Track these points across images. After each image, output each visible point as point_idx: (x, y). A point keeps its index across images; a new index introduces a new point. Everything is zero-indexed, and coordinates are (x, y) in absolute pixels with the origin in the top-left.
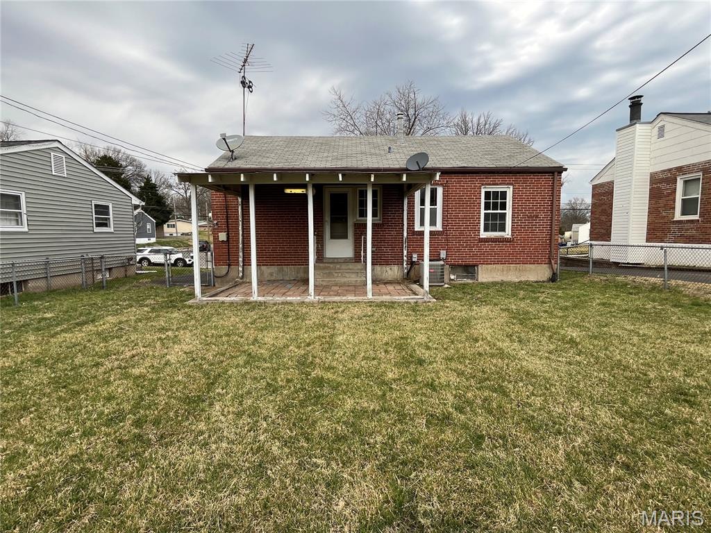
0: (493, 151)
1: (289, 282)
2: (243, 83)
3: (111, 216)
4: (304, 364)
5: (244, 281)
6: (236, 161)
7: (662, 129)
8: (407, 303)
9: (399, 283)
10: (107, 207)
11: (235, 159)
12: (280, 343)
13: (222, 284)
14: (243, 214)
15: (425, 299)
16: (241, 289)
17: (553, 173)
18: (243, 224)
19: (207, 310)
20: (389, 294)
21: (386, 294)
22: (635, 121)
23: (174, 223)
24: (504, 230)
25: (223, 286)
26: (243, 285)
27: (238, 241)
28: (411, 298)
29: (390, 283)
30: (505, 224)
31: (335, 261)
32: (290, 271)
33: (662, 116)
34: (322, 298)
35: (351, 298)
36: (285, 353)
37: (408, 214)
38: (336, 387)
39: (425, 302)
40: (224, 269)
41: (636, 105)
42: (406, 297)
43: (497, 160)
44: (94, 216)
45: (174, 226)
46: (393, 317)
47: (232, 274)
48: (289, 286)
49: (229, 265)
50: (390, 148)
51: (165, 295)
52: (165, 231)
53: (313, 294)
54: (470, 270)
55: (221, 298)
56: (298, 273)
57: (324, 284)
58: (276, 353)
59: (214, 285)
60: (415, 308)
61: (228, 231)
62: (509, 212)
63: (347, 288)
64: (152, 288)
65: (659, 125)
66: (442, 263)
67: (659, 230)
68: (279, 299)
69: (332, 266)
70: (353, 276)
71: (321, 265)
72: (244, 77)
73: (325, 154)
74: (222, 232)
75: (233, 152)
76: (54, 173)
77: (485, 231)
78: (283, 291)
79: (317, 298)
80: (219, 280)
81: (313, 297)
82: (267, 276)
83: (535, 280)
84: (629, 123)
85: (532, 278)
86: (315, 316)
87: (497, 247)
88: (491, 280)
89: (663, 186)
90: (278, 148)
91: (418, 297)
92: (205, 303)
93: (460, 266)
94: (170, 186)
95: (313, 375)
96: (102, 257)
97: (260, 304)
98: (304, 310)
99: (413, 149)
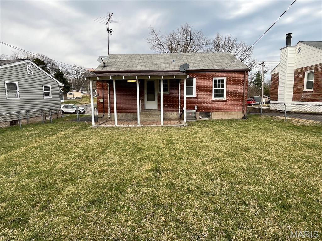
0: (220, 61)
1: (130, 120)
2: (108, 30)
3: (51, 91)
4: (134, 144)
5: (111, 119)
6: (106, 68)
7: (299, 49)
8: (177, 127)
9: (176, 120)
10: (49, 87)
11: (106, 66)
12: (127, 139)
13: (101, 121)
14: (110, 91)
15: (184, 125)
16: (110, 122)
17: (244, 71)
18: (110, 95)
19: (98, 130)
20: (171, 124)
21: (169, 124)
22: (288, 45)
23: (72, 92)
24: (223, 96)
25: (102, 121)
26: (110, 121)
27: (108, 102)
28: (178, 125)
29: (173, 120)
30: (223, 94)
31: (149, 111)
32: (130, 115)
33: (300, 43)
34: (143, 125)
35: (154, 125)
36: (128, 142)
37: (181, 90)
38: (144, 150)
39: (184, 127)
40: (102, 114)
41: (289, 38)
42: (176, 125)
43: (221, 65)
44: (44, 91)
45: (72, 94)
46: (169, 132)
47: (106, 116)
48: (130, 121)
49: (104, 113)
50: (174, 60)
51: (79, 125)
52: (67, 96)
53: (139, 124)
54: (208, 114)
55: (103, 126)
56: (133, 116)
57: (145, 120)
58: (125, 142)
59: (98, 121)
60: (179, 129)
61: (103, 98)
62: (225, 89)
63: (154, 122)
64: (72, 122)
65: (299, 47)
66: (195, 111)
67: (298, 96)
68: (126, 126)
69: (148, 113)
70: (157, 117)
71: (143, 112)
72: (108, 28)
73: (145, 64)
74: (101, 98)
75: (105, 63)
76: (28, 74)
77: (214, 97)
78: (127, 123)
79: (141, 125)
80: (100, 119)
81: (139, 125)
82: (120, 118)
83: (236, 118)
84: (286, 46)
85: (235, 117)
86: (139, 131)
87: (219, 104)
88: (217, 118)
89: (299, 75)
90: (124, 60)
91: (182, 125)
92: (96, 127)
93: (204, 112)
94: (69, 73)
95: (137, 147)
96: (50, 110)
97: (118, 128)
98: (136, 130)
99: (184, 60)
